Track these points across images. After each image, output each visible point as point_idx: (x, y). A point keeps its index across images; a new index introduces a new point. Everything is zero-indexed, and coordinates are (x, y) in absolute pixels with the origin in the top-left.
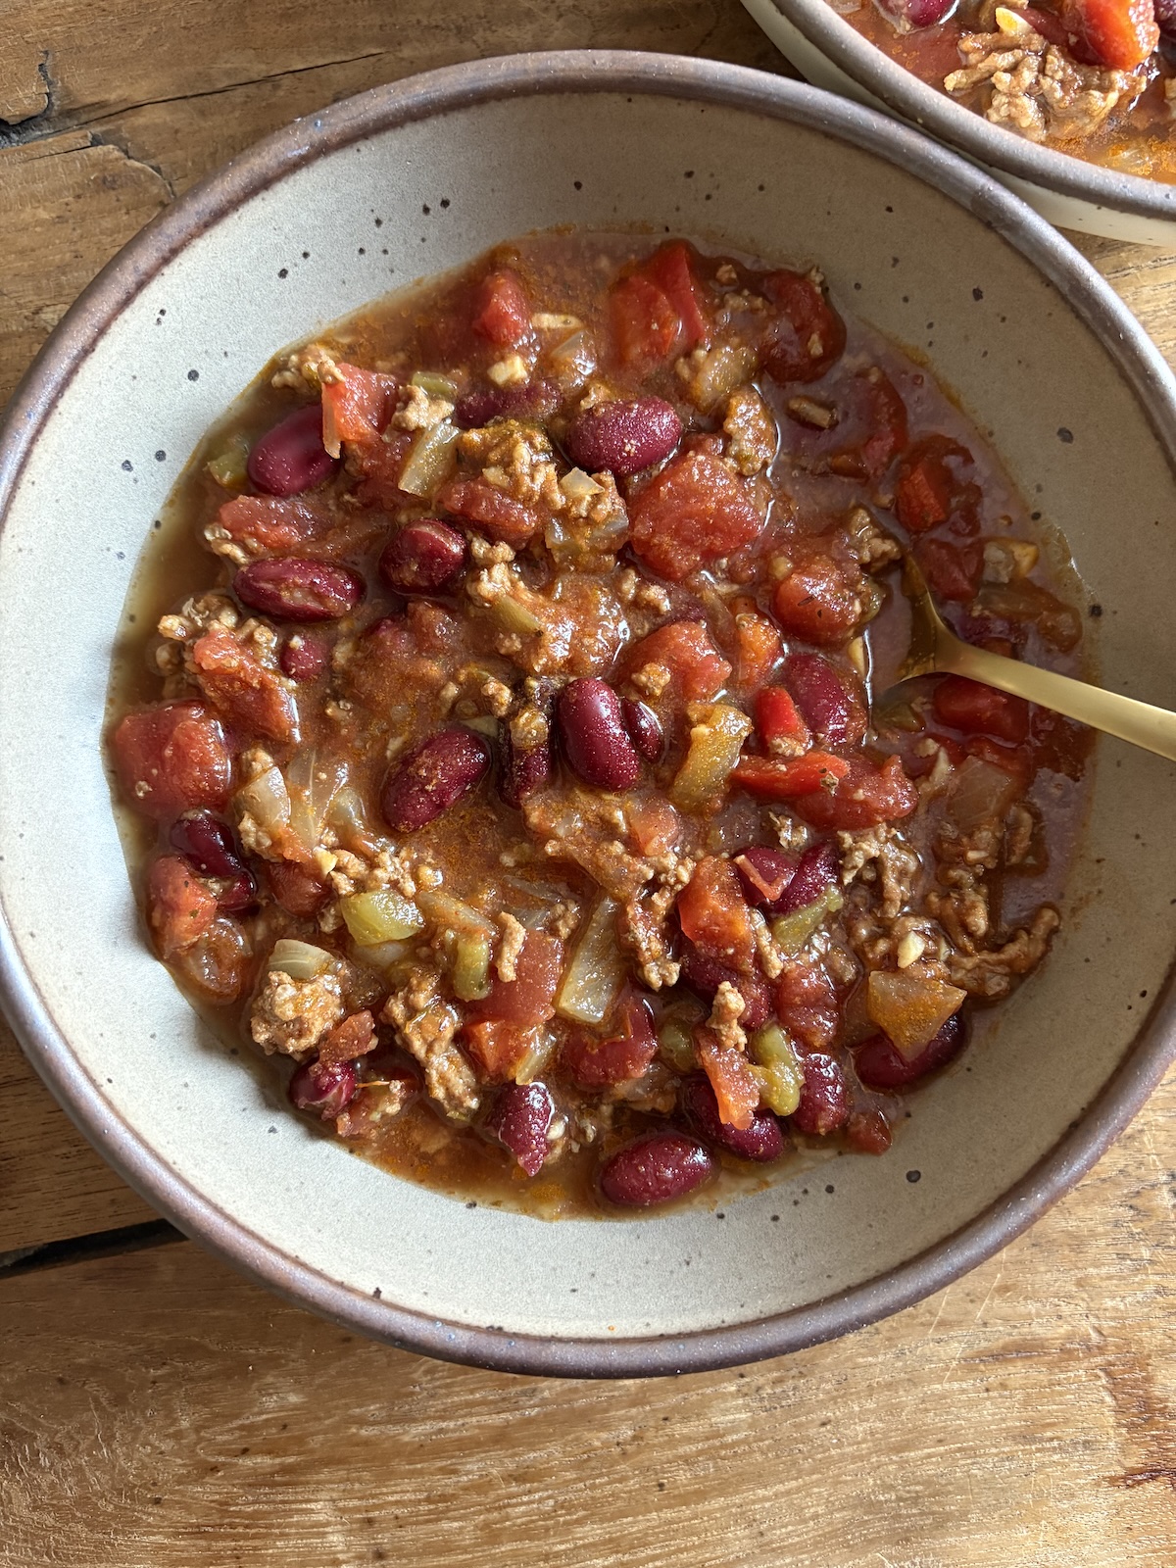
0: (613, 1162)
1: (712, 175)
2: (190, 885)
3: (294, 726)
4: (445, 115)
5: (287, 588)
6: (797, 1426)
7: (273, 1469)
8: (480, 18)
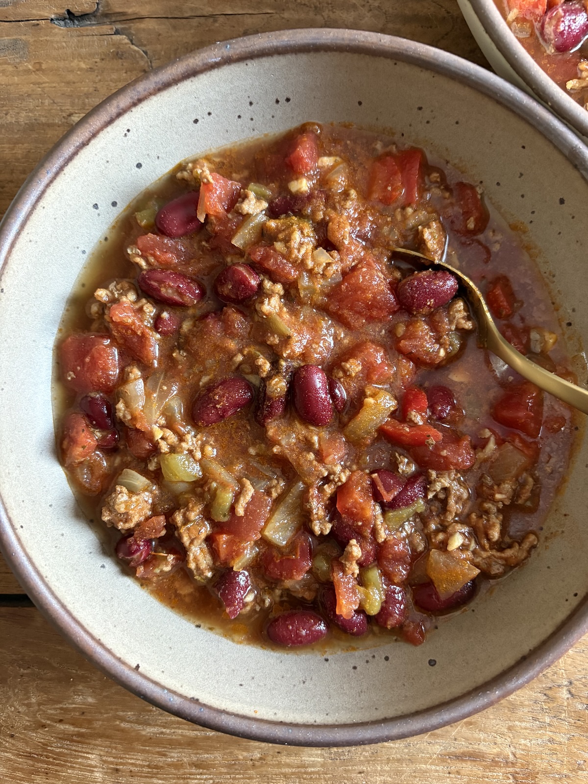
0: (276, 620)
1: (432, 111)
2: (85, 432)
3: (155, 358)
4: (296, 54)
5: (165, 287)
6: (346, 771)
7: (74, 733)
8: (328, 4)
